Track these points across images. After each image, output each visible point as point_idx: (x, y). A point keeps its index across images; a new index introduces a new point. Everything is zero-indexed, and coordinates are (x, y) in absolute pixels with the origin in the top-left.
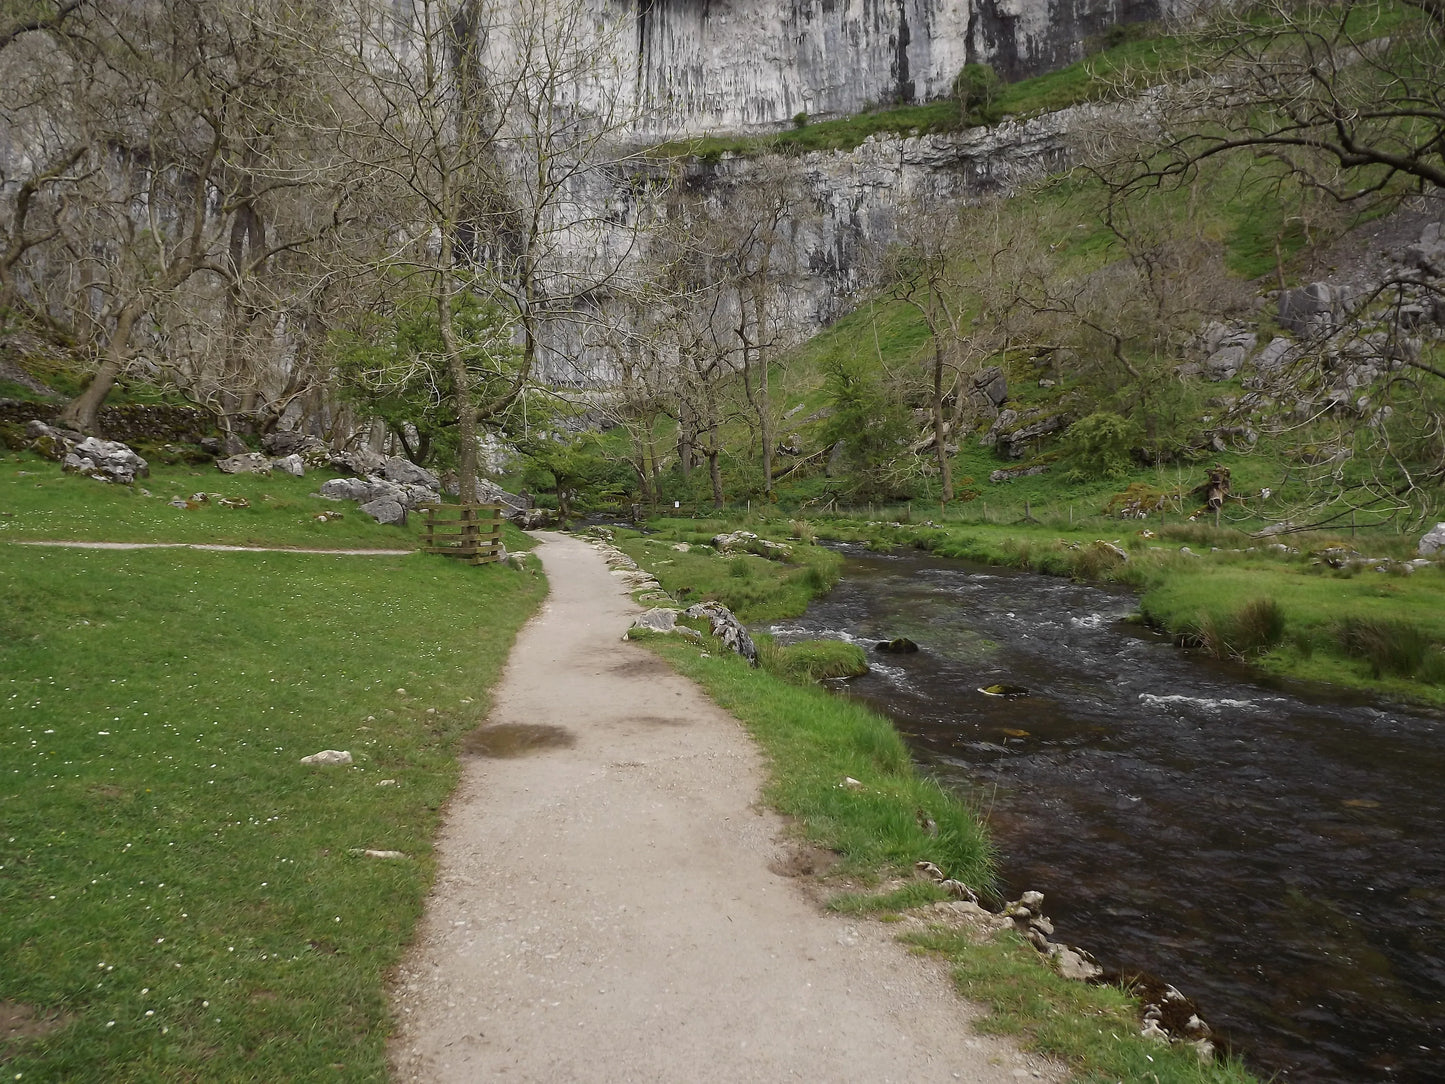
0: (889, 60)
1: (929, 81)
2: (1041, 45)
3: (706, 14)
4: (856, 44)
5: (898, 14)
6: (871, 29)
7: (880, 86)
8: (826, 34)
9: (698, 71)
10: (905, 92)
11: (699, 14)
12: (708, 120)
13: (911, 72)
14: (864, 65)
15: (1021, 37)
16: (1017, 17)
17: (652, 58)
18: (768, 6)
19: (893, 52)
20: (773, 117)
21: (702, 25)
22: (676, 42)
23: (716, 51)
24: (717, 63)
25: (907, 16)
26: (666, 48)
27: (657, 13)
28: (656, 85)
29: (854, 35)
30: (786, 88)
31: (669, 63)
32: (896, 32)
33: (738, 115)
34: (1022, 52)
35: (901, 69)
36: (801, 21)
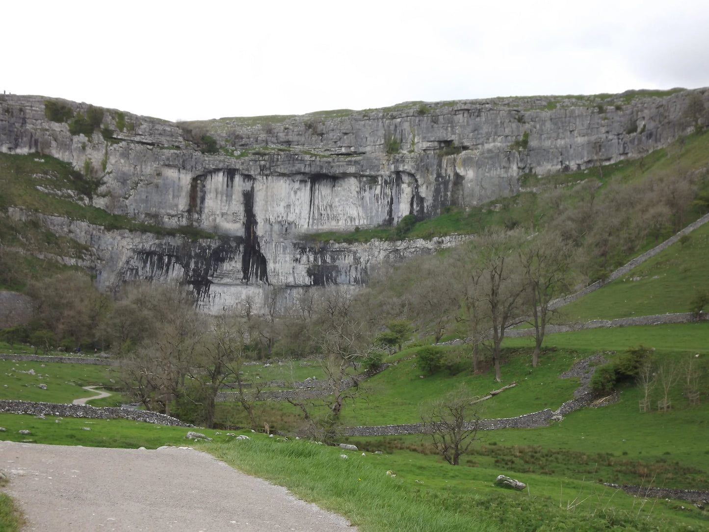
0: (387, 209)
1: (398, 217)
2: (430, 209)
3: (334, 186)
4: (378, 202)
5: (390, 193)
6: (382, 198)
7: (384, 218)
8: (369, 197)
9: (331, 206)
10: (391, 220)
11: (331, 186)
12: (334, 223)
13: (393, 214)
14: (380, 210)
15: (425, 205)
16: (424, 198)
17: (315, 201)
18: (352, 186)
19: (388, 206)
20: (355, 223)
21: (332, 190)
22: (323, 196)
23: (337, 200)
24: (337, 204)
25: (393, 195)
26: (320, 198)
27: (317, 186)
28: (316, 211)
29: (377, 199)
30: (358, 214)
31: (321, 203)
32: (389, 200)
33: (344, 222)
34: (425, 210)
35: (390, 212)
36: (362, 192)
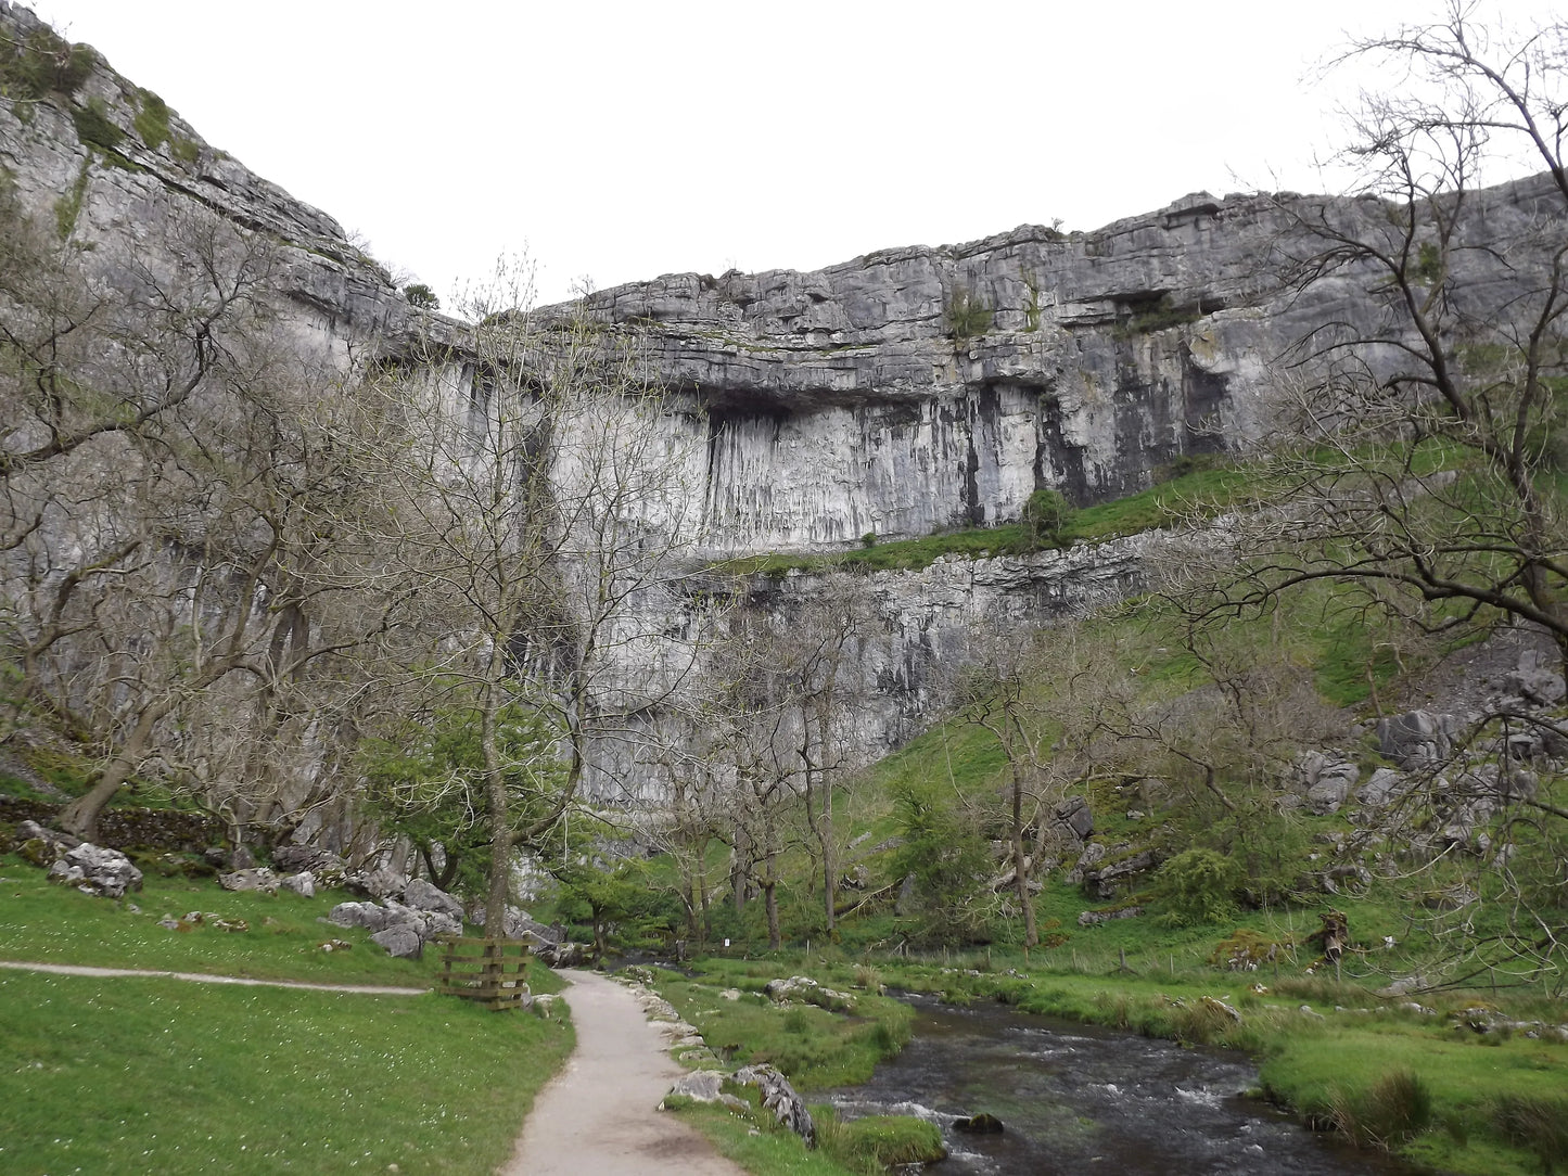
0: (958, 484)
1: (999, 505)
2: (1109, 474)
3: (776, 438)
4: (925, 470)
5: (967, 443)
6: (940, 456)
7: (949, 509)
8: (895, 460)
9: (767, 491)
10: (975, 515)
11: (770, 438)
12: (775, 538)
13: (980, 496)
14: (933, 489)
15: (1089, 466)
16: (1085, 447)
17: (721, 477)
18: (838, 433)
19: (962, 478)
20: (841, 536)
21: (772, 448)
22: (746, 463)
23: (785, 473)
24: (786, 484)
25: (975, 445)
26: (735, 469)
27: (728, 436)
28: (724, 505)
29: (922, 460)
30: (854, 509)
31: (737, 482)
32: (964, 459)
33: (806, 534)
34: (1091, 479)
35: (970, 493)
36: (870, 447)
